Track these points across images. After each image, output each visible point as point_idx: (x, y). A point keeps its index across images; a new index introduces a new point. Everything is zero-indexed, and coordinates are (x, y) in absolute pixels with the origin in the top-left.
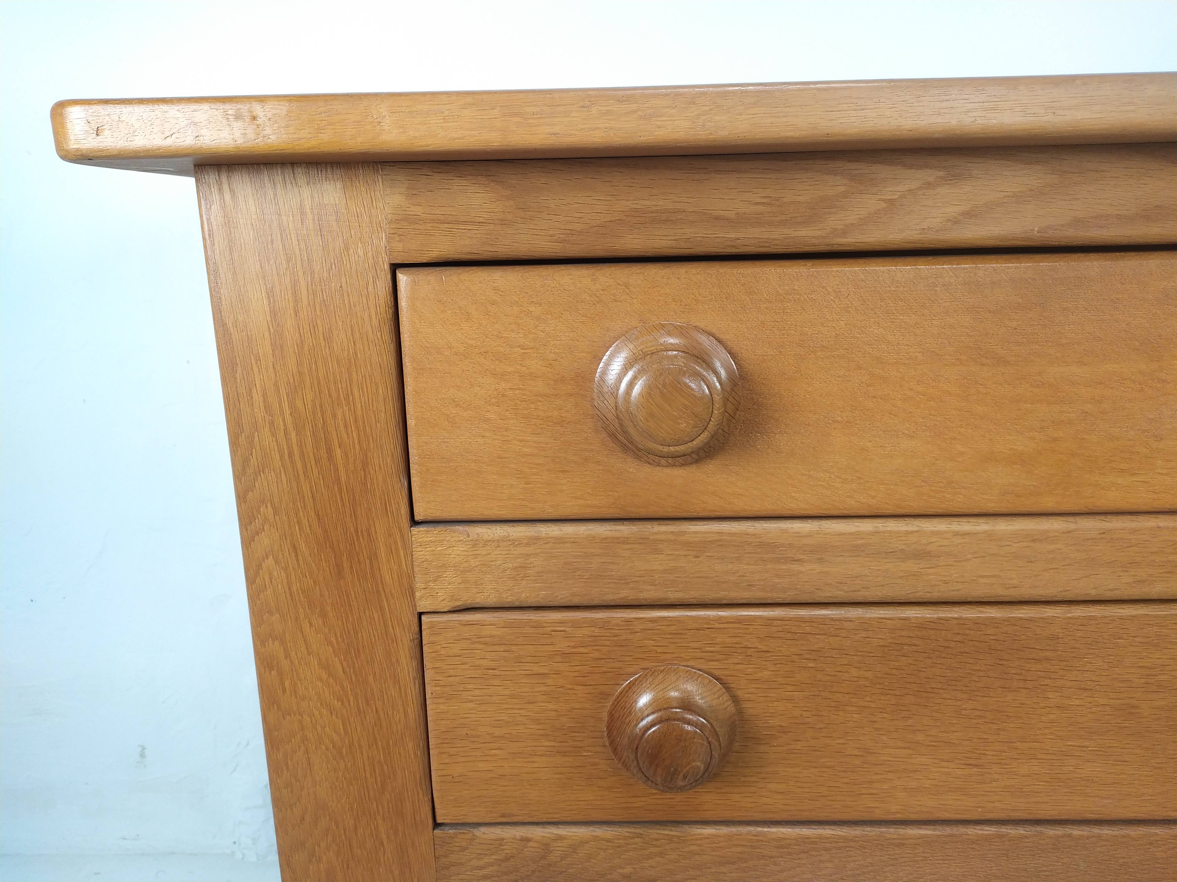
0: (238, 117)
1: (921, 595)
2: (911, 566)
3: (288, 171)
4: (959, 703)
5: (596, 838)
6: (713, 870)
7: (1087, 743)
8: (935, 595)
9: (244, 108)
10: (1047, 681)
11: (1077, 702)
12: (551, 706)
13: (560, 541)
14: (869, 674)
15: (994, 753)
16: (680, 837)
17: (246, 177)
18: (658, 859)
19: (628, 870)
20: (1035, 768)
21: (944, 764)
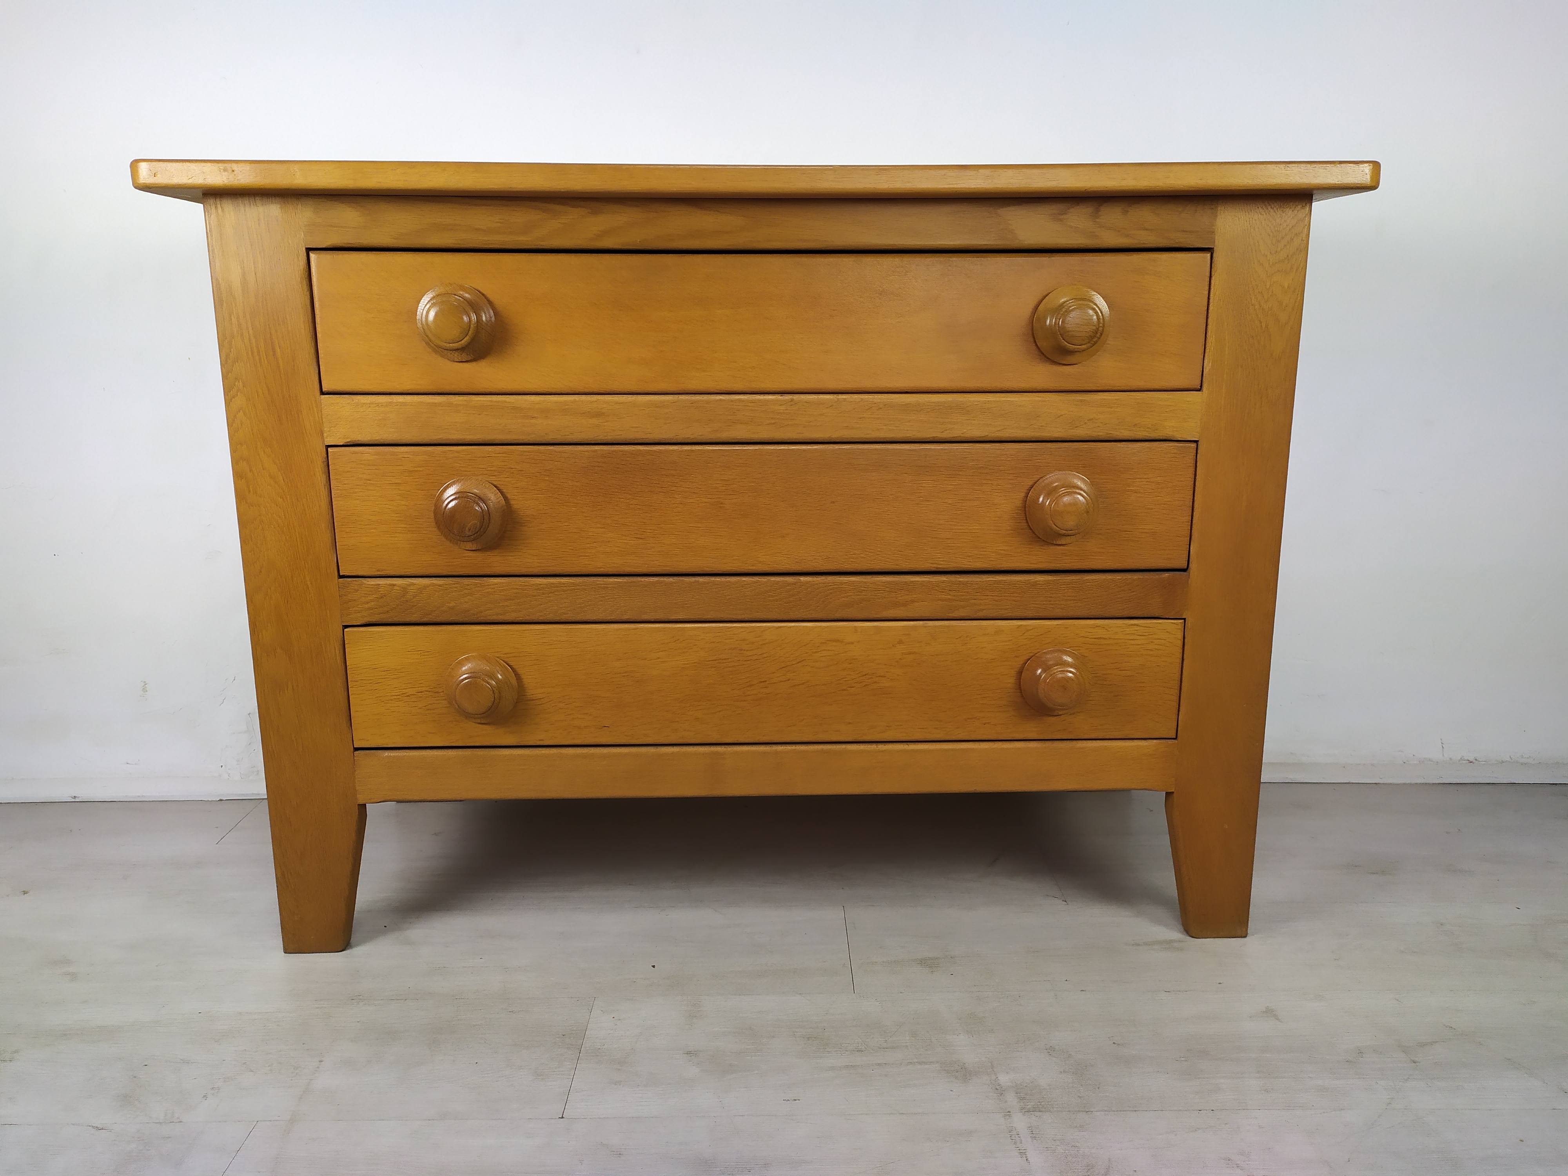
0: (225, 170)
1: (602, 437)
2: (595, 421)
3: (252, 200)
4: (628, 501)
5: (434, 585)
6: (501, 604)
7: (699, 525)
8: (609, 438)
9: (227, 165)
10: (674, 488)
11: (691, 501)
12: (403, 503)
13: (404, 404)
14: (577, 484)
15: (650, 531)
16: (481, 583)
17: (229, 201)
18: (469, 597)
19: (452, 604)
20: (674, 540)
21: (624, 537)
